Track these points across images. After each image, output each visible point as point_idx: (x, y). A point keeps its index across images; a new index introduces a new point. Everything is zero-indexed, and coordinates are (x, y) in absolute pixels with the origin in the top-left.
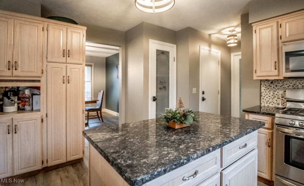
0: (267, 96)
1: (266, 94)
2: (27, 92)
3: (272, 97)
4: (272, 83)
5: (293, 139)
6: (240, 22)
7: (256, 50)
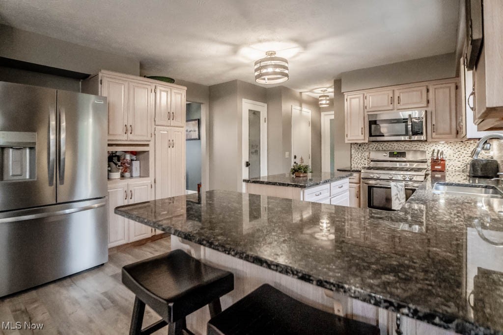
0: (356, 158)
1: (355, 155)
2: (128, 157)
3: (360, 158)
4: (360, 146)
5: (374, 188)
6: (333, 84)
7: (347, 113)
